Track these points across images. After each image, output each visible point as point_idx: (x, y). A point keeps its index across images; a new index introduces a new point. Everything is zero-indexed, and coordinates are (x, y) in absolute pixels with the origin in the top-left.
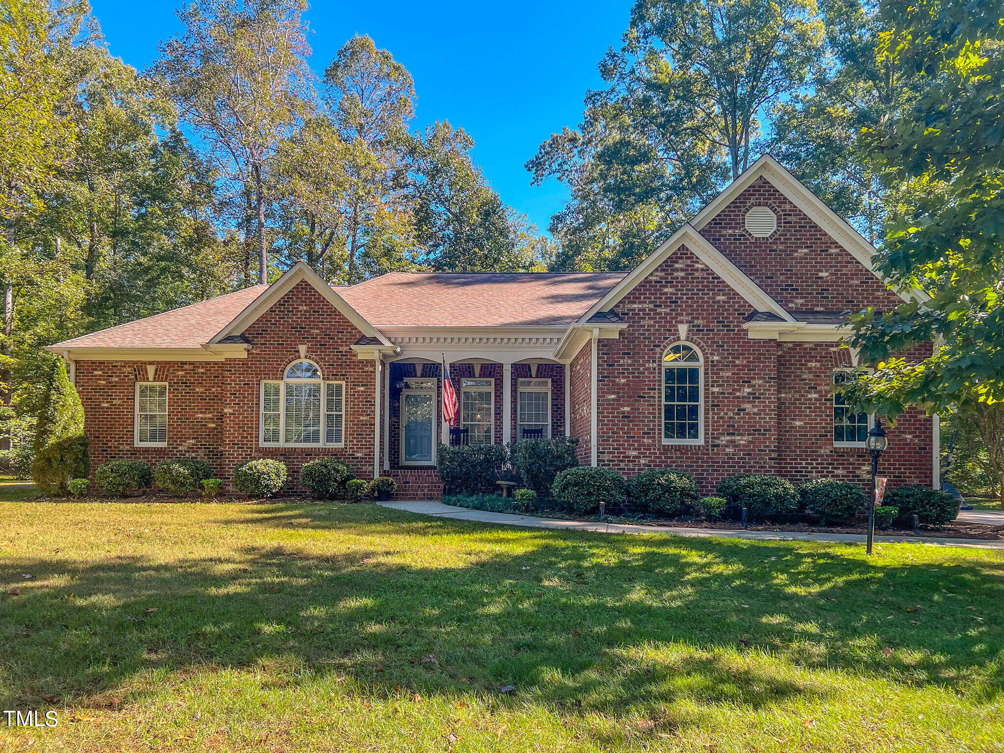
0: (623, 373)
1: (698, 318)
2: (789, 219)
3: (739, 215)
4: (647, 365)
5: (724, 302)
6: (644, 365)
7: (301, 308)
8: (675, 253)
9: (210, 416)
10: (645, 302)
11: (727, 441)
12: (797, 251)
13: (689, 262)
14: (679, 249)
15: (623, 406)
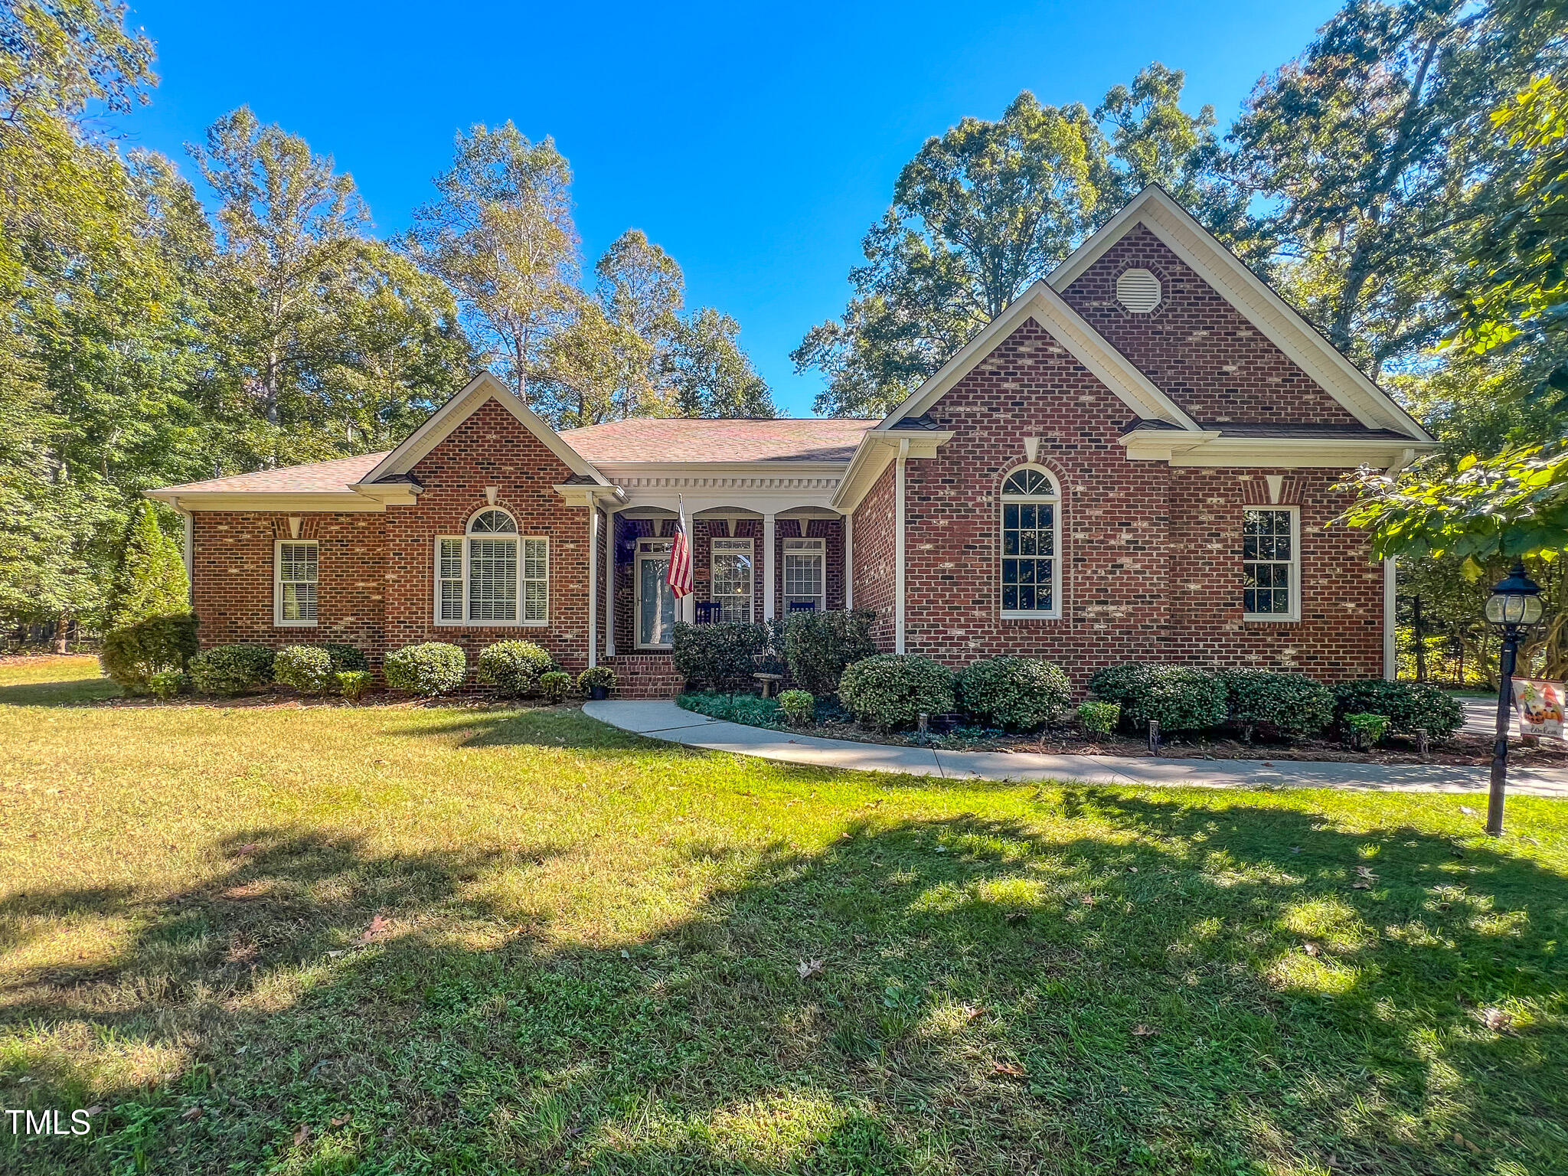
0: (944, 511)
1: (1054, 429)
2: (1180, 286)
3: (1107, 280)
4: (979, 499)
5: (1091, 405)
6: (974, 499)
7: (488, 437)
8: (1019, 331)
9: (374, 584)
10: (976, 404)
11: (1097, 614)
12: (1191, 334)
13: (1039, 344)
14: (1025, 325)
15: (943, 560)
